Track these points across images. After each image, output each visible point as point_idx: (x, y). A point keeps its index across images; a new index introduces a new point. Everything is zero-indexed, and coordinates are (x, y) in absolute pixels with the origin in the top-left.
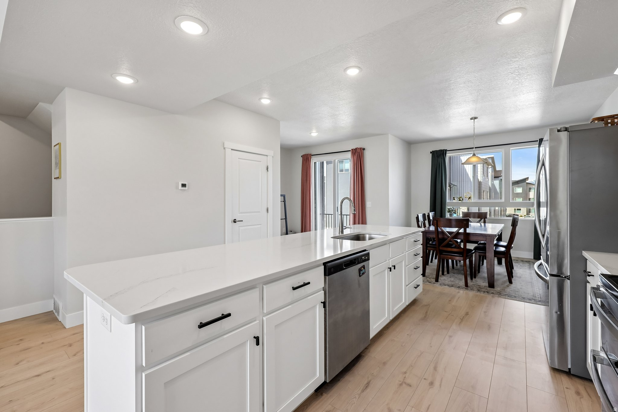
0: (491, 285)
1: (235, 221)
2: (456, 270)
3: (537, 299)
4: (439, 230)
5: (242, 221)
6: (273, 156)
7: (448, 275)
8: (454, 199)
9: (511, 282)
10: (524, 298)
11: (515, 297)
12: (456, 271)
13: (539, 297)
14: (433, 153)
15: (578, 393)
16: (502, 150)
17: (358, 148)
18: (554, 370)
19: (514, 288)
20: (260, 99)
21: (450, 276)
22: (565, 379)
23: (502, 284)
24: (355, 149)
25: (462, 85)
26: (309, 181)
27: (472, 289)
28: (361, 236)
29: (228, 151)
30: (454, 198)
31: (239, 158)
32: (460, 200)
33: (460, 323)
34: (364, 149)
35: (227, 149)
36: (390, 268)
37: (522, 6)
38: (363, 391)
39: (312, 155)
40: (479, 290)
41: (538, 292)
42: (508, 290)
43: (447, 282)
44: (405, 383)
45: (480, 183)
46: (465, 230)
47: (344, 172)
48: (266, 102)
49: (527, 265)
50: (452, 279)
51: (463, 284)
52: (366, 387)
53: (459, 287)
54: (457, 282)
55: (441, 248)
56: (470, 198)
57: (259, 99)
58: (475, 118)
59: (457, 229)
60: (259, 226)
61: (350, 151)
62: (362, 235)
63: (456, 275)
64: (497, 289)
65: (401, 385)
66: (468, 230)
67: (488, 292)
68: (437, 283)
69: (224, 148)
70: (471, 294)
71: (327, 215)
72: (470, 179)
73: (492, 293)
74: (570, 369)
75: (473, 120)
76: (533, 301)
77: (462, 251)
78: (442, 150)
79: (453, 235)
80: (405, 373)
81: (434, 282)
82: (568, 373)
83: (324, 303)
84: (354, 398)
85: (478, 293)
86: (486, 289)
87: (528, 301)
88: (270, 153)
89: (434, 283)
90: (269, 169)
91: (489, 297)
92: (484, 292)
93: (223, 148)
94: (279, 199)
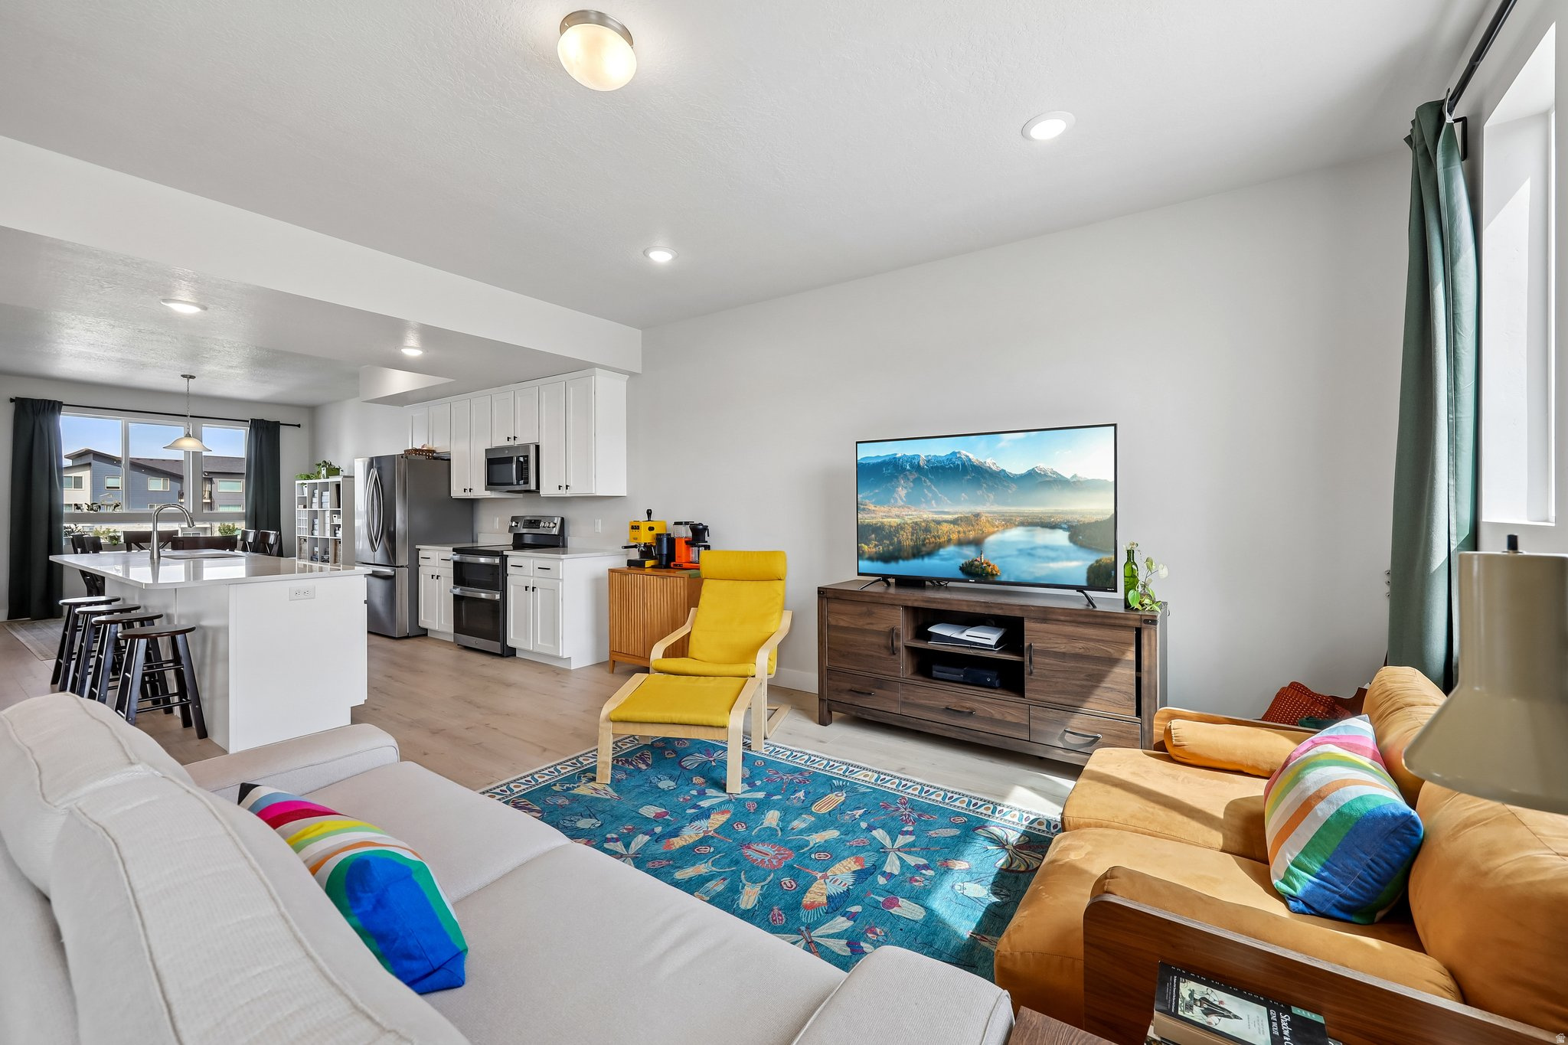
14: (19, 402)
56: (118, 506)
78: (49, 401)
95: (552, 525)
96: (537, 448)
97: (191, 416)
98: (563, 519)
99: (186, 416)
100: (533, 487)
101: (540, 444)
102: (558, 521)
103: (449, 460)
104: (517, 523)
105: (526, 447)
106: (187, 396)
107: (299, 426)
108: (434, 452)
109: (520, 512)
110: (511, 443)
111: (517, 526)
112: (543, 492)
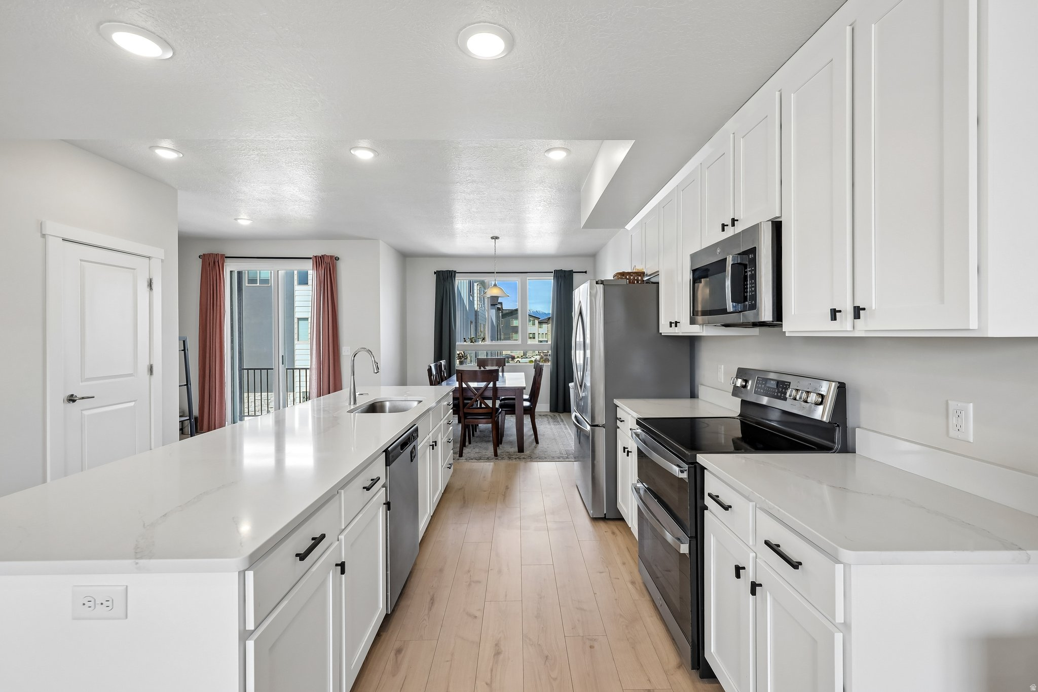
0: (521, 449)
1: (72, 399)
2: (477, 437)
3: (564, 455)
4: (464, 386)
5: (93, 397)
6: (163, 258)
7: (470, 445)
8: (465, 341)
9: (537, 442)
10: (553, 457)
11: (546, 458)
12: (477, 439)
13: (565, 453)
14: (438, 273)
15: (613, 533)
16: (517, 279)
17: (328, 256)
18: (595, 519)
19: (542, 449)
20: (153, 147)
21: (473, 446)
22: (602, 525)
23: (530, 446)
24: (321, 257)
25: (494, 201)
26: (218, 308)
27: (503, 458)
28: (378, 404)
29: (54, 244)
30: (464, 339)
31: (81, 260)
32: (472, 342)
33: (504, 500)
34: (337, 259)
35: (50, 237)
36: (433, 445)
37: (568, 148)
38: (430, 609)
39: (226, 257)
40: (510, 458)
41: (563, 448)
42: (537, 451)
43: (472, 455)
44: (473, 581)
45: (476, 312)
46: (495, 384)
47: (258, 285)
48: (166, 154)
49: (546, 419)
50: (477, 450)
51: (491, 454)
52: (432, 603)
53: (488, 459)
54: (483, 452)
55: (466, 411)
56: (484, 339)
57: (151, 147)
58: (497, 238)
59: (485, 383)
60: (132, 404)
61: (311, 258)
62: (380, 403)
63: (479, 444)
64: (527, 452)
65: (470, 585)
66: (499, 384)
67: (519, 459)
68: (461, 458)
69: (44, 236)
70: (503, 464)
71: (251, 372)
72: (466, 308)
73: (524, 458)
74: (605, 514)
75: (494, 240)
76: (561, 459)
77: (490, 411)
78: (450, 271)
79: (480, 392)
80: (469, 571)
81: (458, 457)
82: (604, 519)
83: (388, 505)
84: (423, 621)
85: (510, 462)
86: (517, 455)
87: (558, 460)
88: (158, 253)
89: (458, 459)
90: (154, 286)
91: (522, 464)
92: (516, 459)
93: (40, 234)
94: (176, 346)
95: (813, 398)
96: (777, 226)
97: (496, 273)
98: (842, 388)
99: (494, 273)
100: (766, 314)
101: (783, 219)
102: (828, 389)
103: (658, 283)
104: (746, 381)
105: (754, 230)
106: (495, 257)
107: (586, 272)
108: (642, 274)
109: (754, 361)
110: (730, 232)
111: (745, 387)
112: (789, 326)
